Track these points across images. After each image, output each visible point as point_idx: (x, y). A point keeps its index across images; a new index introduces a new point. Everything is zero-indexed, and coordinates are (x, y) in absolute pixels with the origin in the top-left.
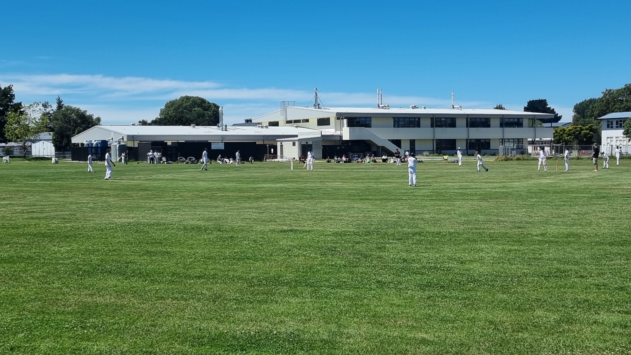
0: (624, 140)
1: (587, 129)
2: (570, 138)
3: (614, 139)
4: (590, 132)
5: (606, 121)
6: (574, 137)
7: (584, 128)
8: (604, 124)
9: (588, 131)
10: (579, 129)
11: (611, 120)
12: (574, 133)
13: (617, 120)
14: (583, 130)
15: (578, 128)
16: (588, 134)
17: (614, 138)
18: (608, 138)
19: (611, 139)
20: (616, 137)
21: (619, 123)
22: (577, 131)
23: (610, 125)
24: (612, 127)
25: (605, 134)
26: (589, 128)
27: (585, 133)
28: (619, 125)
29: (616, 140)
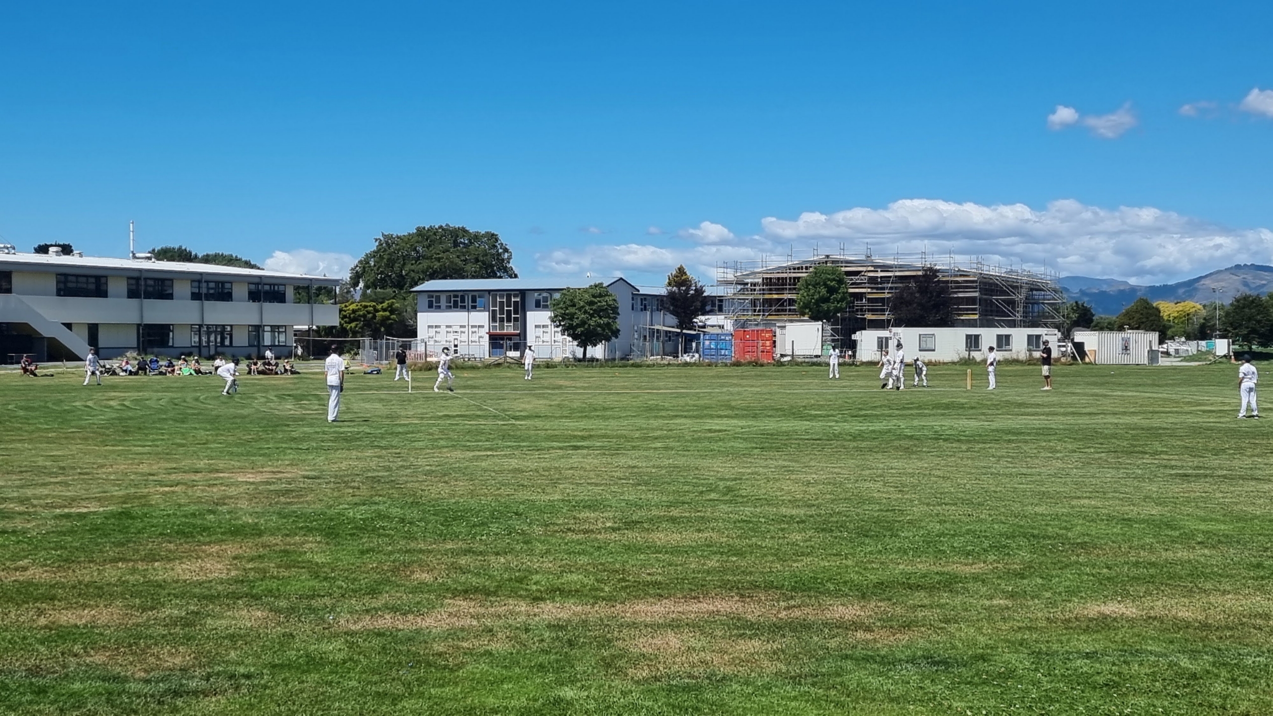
0: (462, 332)
1: (384, 310)
2: (356, 327)
3: (443, 330)
4: (391, 315)
5: (425, 296)
6: (364, 325)
7: (379, 307)
8: (423, 301)
9: (387, 313)
10: (371, 308)
11: (435, 294)
12: (364, 316)
13: (449, 294)
14: (378, 311)
15: (370, 306)
16: (388, 318)
17: (443, 327)
18: (429, 327)
19: (437, 330)
20: (447, 326)
21: (452, 299)
22: (369, 312)
23: (434, 302)
24: (439, 307)
25: (425, 320)
26: (388, 307)
27: (383, 316)
28: (452, 304)
29: (447, 332)
